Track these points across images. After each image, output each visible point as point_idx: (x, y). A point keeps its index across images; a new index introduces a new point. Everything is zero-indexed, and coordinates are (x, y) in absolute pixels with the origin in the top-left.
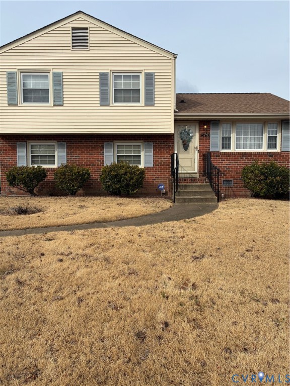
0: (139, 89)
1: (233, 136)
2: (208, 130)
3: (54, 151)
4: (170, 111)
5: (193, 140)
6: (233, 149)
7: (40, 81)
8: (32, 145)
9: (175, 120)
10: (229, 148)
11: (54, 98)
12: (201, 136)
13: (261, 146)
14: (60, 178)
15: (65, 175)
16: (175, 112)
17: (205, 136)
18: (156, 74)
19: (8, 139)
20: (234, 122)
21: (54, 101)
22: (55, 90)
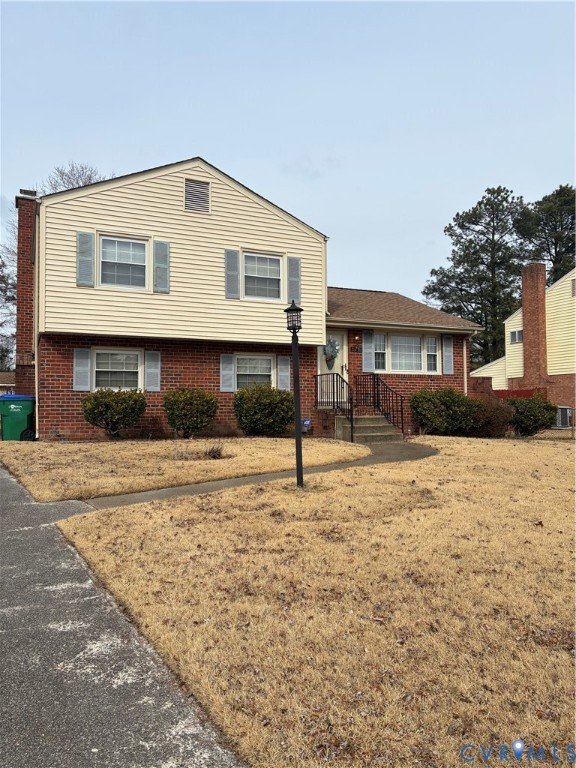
0: (279, 280)
1: (388, 353)
2: (360, 341)
3: (136, 366)
4: (319, 314)
5: (339, 355)
6: (389, 370)
7: (131, 251)
8: (98, 354)
9: (328, 327)
10: (384, 367)
11: (155, 280)
12: (351, 350)
13: (419, 367)
14: (184, 408)
15: (191, 404)
16: (327, 315)
17: (355, 351)
18: (302, 261)
19: (58, 342)
20: (388, 333)
21: (155, 286)
22: (156, 269)
